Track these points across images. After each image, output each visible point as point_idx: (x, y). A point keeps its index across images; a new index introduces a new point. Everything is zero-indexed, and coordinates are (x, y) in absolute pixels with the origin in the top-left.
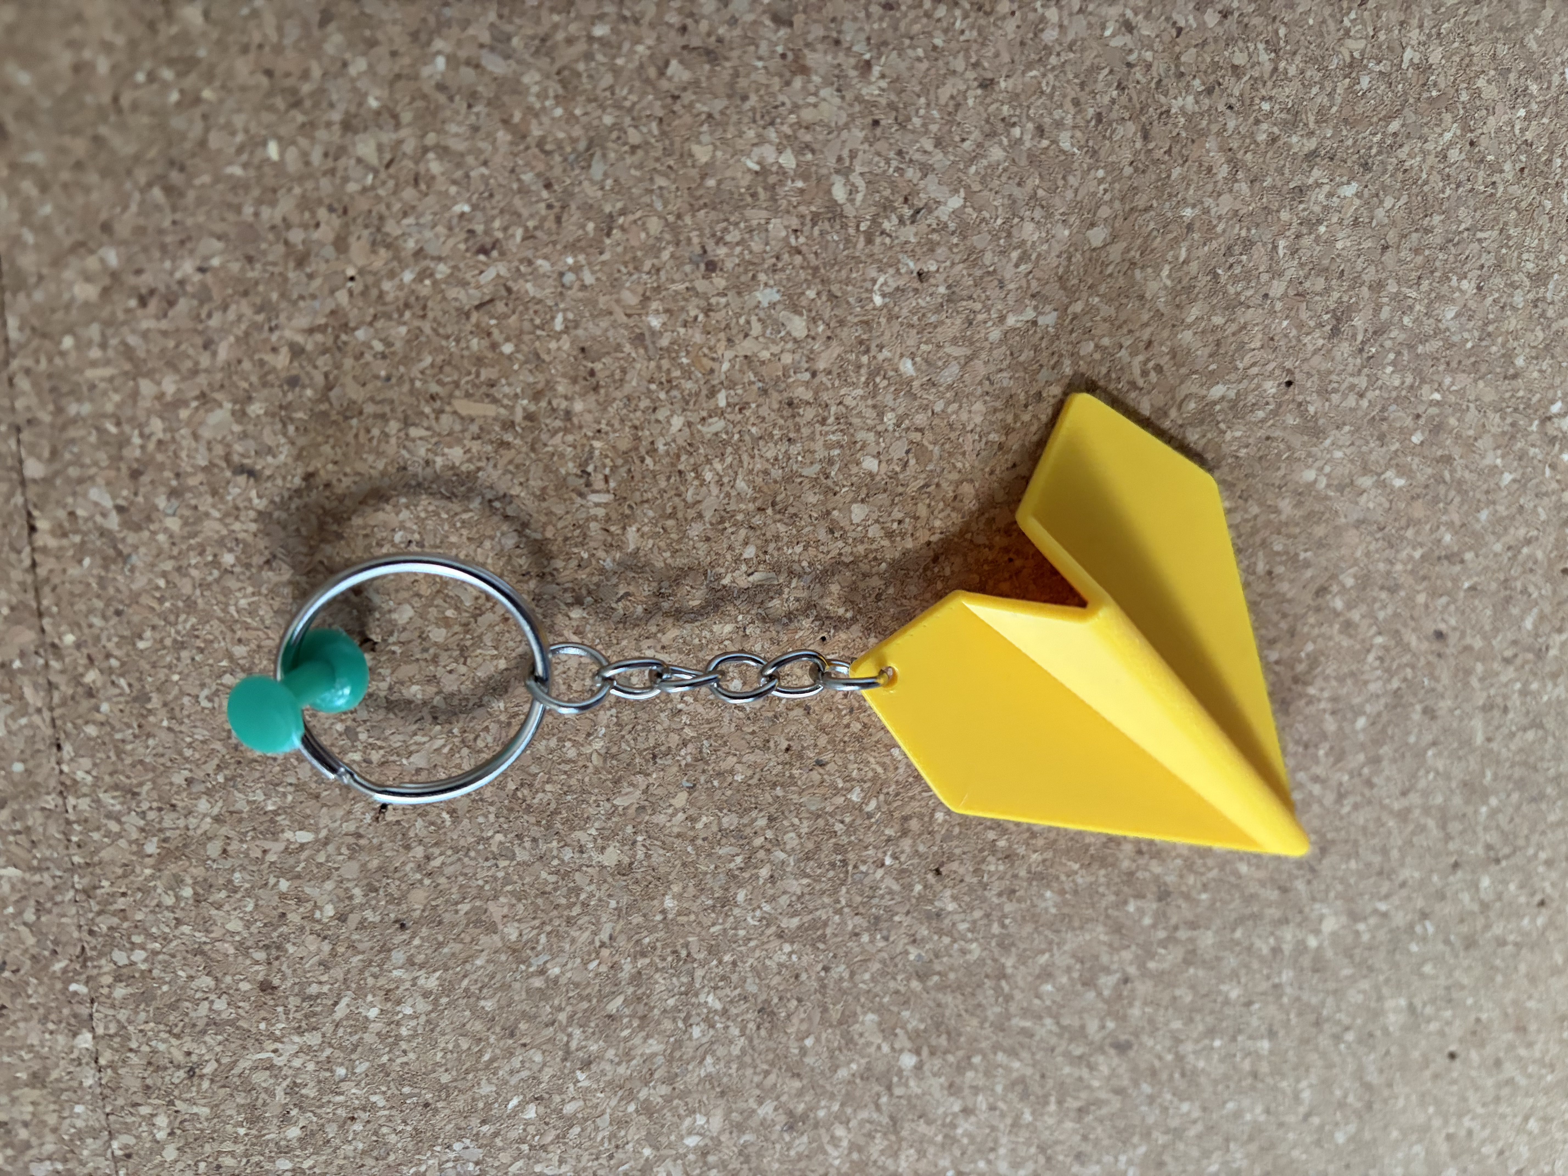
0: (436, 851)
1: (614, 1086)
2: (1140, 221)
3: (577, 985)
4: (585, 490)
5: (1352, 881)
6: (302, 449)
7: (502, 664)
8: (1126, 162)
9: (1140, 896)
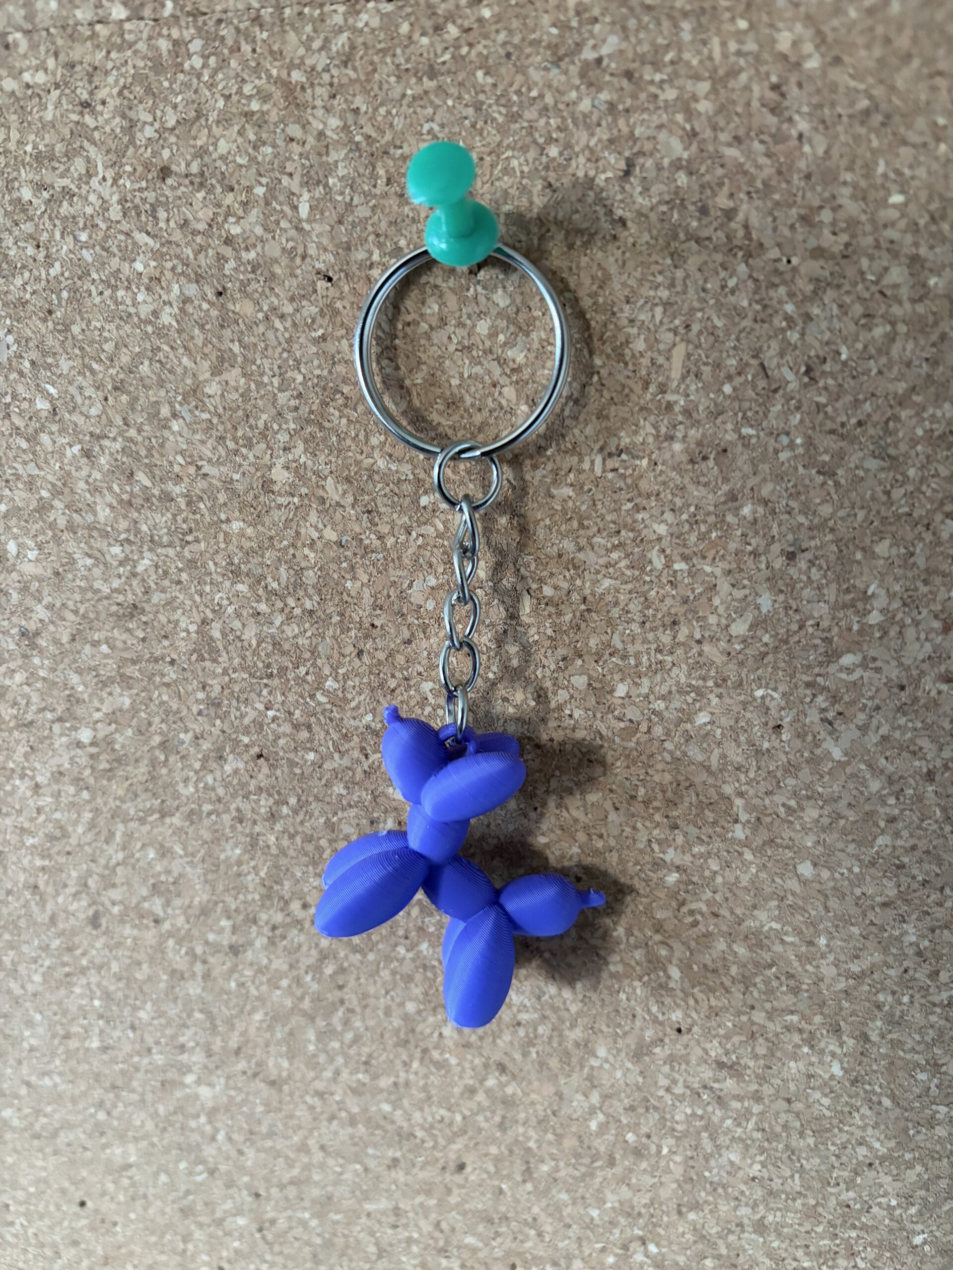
0: (288, 324)
1: (66, 478)
2: (818, 903)
3: (162, 445)
4: (606, 453)
5: (245, 1109)
6: (647, 217)
7: (455, 382)
8: (865, 890)
9: (234, 930)
